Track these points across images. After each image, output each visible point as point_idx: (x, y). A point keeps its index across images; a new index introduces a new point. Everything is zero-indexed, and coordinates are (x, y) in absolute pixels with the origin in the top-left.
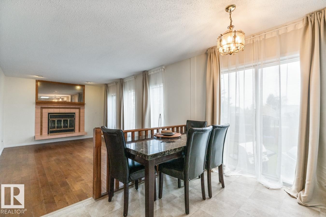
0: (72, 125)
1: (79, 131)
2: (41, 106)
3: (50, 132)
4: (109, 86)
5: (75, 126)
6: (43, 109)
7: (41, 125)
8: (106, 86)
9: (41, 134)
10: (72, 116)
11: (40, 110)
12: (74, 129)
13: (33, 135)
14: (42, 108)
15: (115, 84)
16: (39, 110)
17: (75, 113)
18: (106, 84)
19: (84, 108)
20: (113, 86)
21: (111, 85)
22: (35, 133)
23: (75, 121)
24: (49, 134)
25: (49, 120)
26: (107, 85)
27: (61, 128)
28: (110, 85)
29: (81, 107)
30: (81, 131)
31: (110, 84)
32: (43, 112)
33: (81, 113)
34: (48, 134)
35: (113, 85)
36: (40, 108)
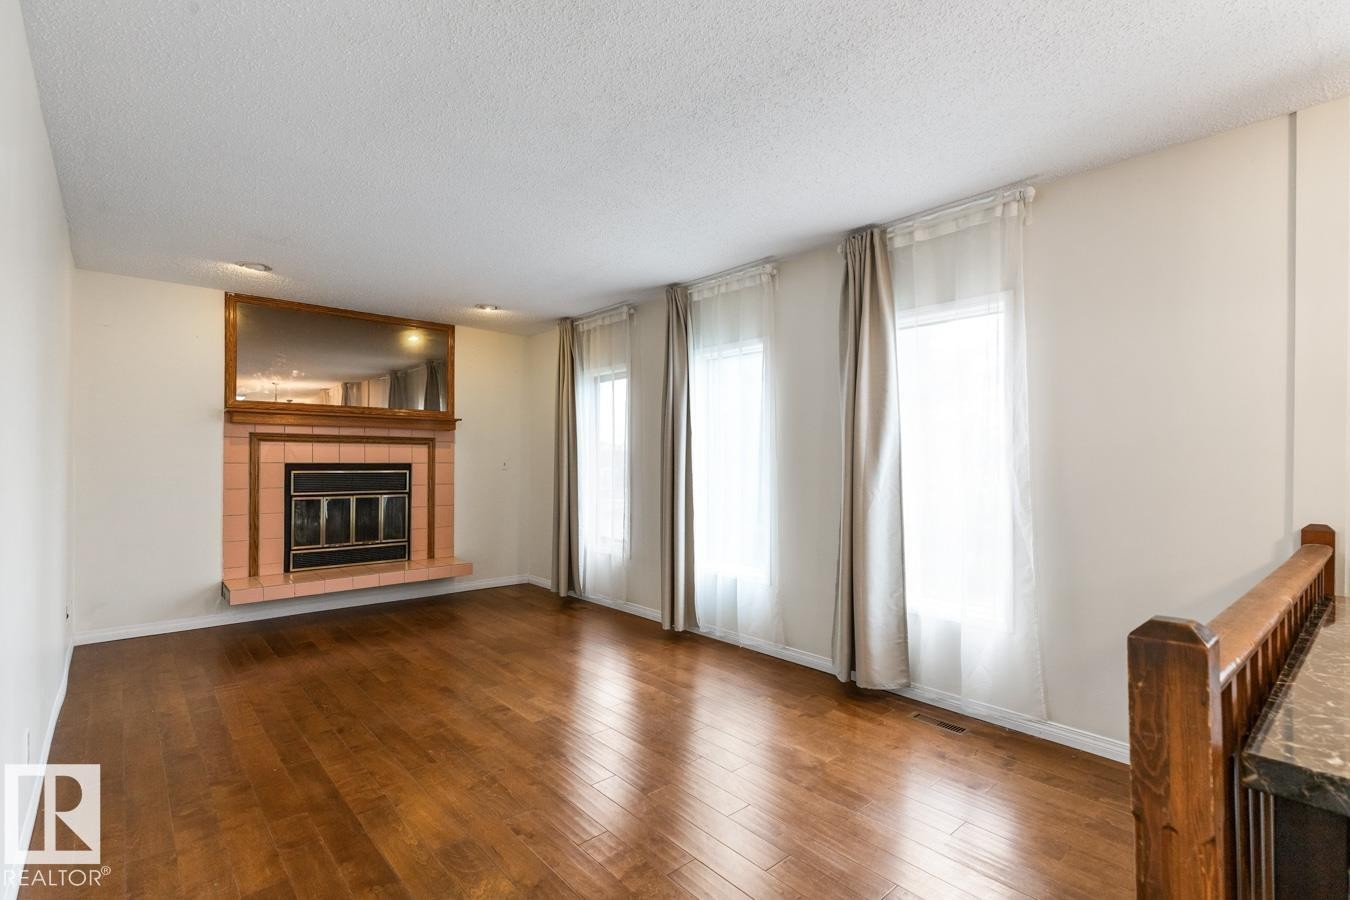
0: (400, 525)
1: (431, 555)
2: (251, 429)
3: (294, 562)
4: (583, 327)
5: (413, 532)
6: (262, 443)
7: (254, 528)
8: (570, 326)
9: (254, 570)
10: (396, 478)
11: (247, 448)
12: (406, 544)
13: (216, 576)
14: (256, 439)
15: (625, 317)
16: (244, 449)
17: (408, 466)
18: (566, 318)
19: (453, 442)
20: (610, 325)
21: (600, 322)
22: (224, 568)
23: (413, 504)
24: (291, 570)
25: (288, 498)
26: (573, 322)
27: (349, 541)
28: (593, 325)
29: (439, 437)
30: (436, 556)
31: (590, 316)
32: (262, 460)
33: (437, 466)
34: (287, 570)
35: (607, 322)
36: (248, 440)
